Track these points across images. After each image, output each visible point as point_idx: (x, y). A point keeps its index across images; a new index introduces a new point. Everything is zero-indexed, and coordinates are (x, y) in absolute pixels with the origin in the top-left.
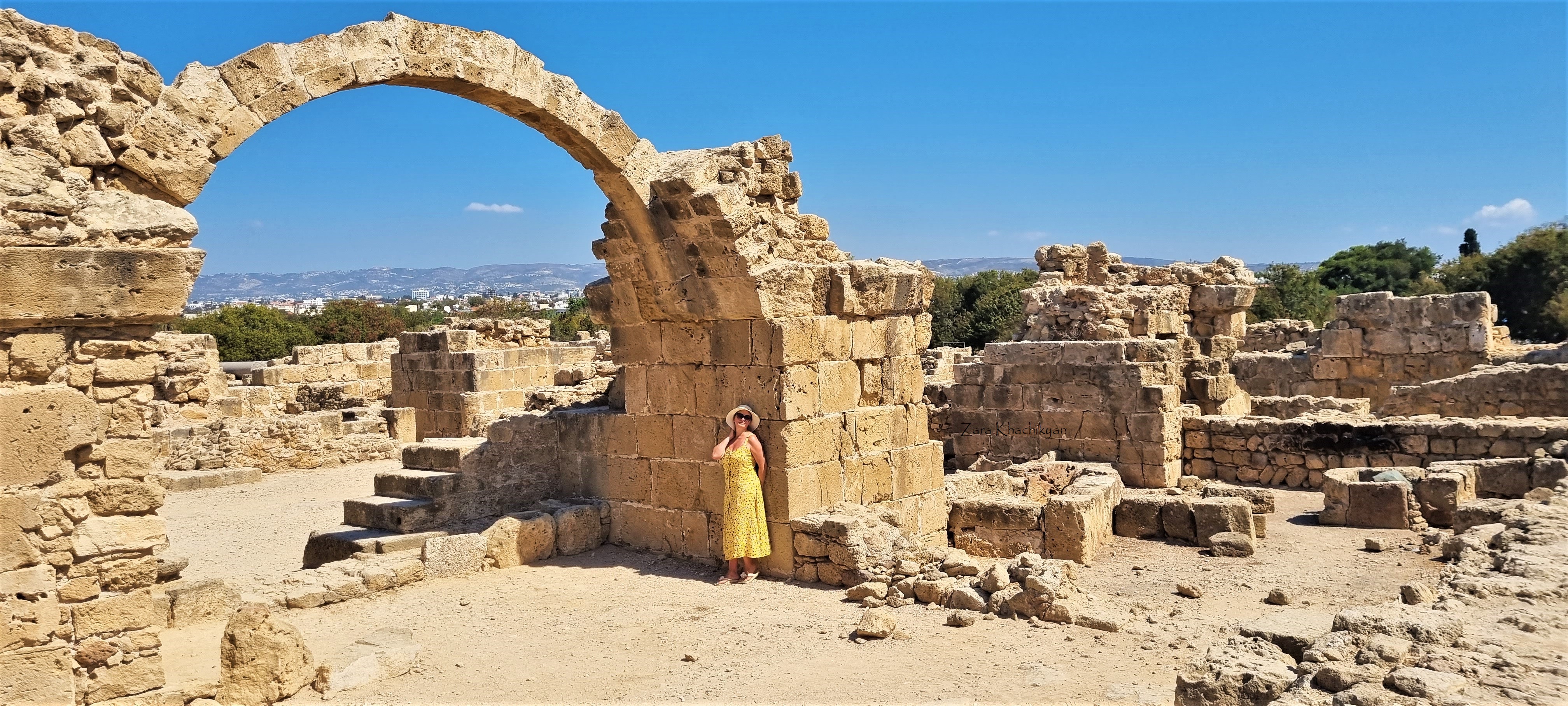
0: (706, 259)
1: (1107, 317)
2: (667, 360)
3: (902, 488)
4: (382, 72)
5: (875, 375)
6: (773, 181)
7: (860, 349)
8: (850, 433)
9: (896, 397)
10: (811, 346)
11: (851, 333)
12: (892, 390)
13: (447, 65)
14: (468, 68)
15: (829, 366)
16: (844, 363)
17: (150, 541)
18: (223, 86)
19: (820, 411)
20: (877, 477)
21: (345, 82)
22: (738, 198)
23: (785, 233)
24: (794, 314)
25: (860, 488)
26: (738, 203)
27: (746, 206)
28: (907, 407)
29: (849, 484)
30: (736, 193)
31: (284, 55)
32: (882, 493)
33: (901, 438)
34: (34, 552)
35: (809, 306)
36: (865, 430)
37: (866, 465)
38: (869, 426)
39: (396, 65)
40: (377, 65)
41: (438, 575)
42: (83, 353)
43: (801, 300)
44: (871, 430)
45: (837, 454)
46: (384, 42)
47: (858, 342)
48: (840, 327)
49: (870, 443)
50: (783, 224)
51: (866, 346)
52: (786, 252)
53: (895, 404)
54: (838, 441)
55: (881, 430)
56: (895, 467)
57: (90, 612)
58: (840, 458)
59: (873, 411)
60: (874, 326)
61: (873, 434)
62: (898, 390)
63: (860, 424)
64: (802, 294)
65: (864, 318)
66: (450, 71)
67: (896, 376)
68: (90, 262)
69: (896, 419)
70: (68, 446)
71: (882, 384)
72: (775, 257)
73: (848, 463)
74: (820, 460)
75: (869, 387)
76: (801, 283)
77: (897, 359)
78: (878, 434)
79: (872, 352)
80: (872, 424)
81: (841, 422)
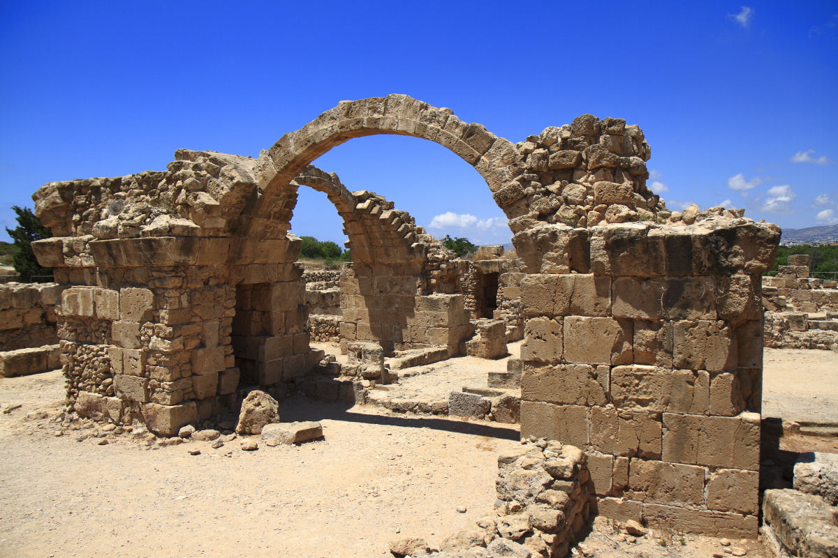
4: (326, 135)
5: (647, 335)
6: (564, 156)
7: (623, 308)
8: (601, 385)
9: (676, 361)
10: (553, 300)
11: (610, 292)
12: (670, 353)
13: (358, 122)
14: (371, 121)
15: (578, 320)
16: (598, 320)
17: (165, 348)
18: (270, 158)
19: (562, 359)
20: (638, 433)
21: (309, 144)
22: (507, 177)
23: (571, 200)
24: (550, 272)
25: (612, 437)
26: (507, 180)
27: (515, 182)
28: (695, 373)
29: (597, 430)
30: (505, 173)
31: (292, 138)
32: (646, 450)
33: (681, 402)
34: (138, 344)
35: (564, 264)
36: (624, 386)
37: (622, 418)
38: (631, 383)
39: (333, 129)
40: (325, 131)
41: (455, 413)
42: (152, 276)
43: (554, 259)
44: (634, 387)
45: (583, 400)
46: (333, 118)
47: (619, 301)
48: (593, 286)
49: (632, 399)
50: (569, 193)
51: (633, 306)
52: (564, 218)
53: (674, 367)
54: (584, 388)
55: (649, 390)
56: (668, 430)
57: (153, 370)
58: (587, 405)
59: (639, 370)
60: (645, 286)
61: (637, 391)
62: (681, 353)
63: (616, 379)
64: (556, 255)
65: (629, 278)
66: (360, 125)
67: (678, 340)
68: (141, 243)
69: (674, 383)
70: (145, 309)
71: (655, 344)
72: (549, 223)
73: (596, 412)
74: (560, 401)
75: (640, 345)
76: (555, 244)
77: (681, 321)
78: (645, 393)
79: (641, 311)
80: (637, 381)
81: (591, 373)
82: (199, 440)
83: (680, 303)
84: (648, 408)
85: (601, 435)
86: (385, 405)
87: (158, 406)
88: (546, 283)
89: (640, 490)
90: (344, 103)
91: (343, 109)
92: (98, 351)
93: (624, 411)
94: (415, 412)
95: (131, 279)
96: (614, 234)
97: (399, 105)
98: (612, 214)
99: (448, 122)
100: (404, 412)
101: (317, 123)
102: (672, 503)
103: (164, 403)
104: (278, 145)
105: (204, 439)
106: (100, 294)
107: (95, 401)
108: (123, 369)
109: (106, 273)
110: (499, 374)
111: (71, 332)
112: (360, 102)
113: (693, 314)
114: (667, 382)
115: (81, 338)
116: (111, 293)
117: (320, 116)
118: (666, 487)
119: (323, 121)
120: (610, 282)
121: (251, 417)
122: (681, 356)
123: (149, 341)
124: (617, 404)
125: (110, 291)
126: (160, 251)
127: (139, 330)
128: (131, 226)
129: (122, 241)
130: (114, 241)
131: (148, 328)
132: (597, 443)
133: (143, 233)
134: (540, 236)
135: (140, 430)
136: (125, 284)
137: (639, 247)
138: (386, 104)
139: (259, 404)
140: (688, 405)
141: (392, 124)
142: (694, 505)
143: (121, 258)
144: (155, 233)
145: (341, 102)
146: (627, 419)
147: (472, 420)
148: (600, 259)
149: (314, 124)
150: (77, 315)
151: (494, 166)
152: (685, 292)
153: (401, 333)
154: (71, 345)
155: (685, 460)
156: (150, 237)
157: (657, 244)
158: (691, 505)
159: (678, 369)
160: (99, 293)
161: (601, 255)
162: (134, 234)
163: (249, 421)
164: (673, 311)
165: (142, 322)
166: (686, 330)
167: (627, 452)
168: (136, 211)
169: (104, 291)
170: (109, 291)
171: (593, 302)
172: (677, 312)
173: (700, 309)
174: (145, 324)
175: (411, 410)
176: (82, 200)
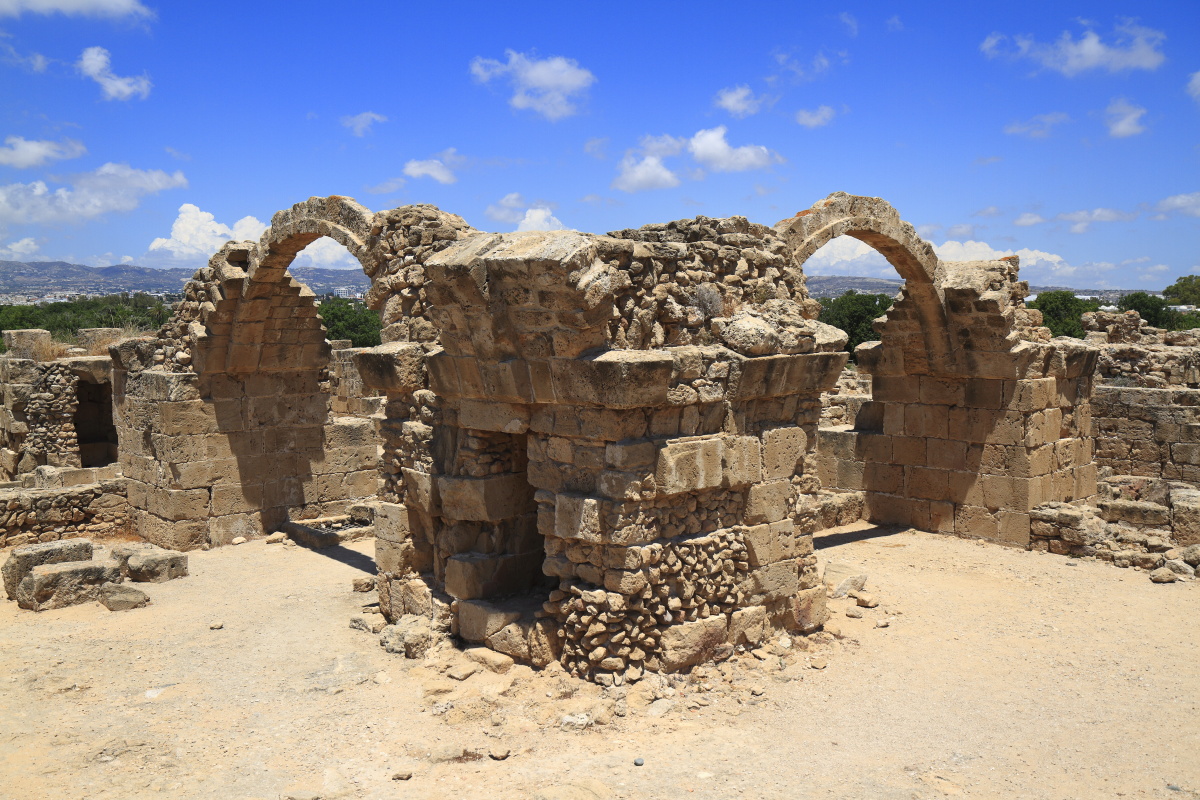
0: (974, 339)
1: (1151, 370)
2: (923, 401)
3: (1078, 494)
42: (801, 408)
57: (798, 544)
70: (798, 457)
106: (733, 446)
107: (717, 628)
108: (770, 556)
109: (742, 411)
116: (749, 442)
123: (796, 503)
125: (748, 438)
127: (789, 489)
129: (793, 358)
130: (781, 358)
131: (795, 484)
135: (786, 640)
136: (770, 425)
138: (878, 207)
143: (780, 383)
150: (694, 490)
153: (302, 488)
162: (808, 348)
165: (791, 478)
169: (739, 439)
174: (794, 480)
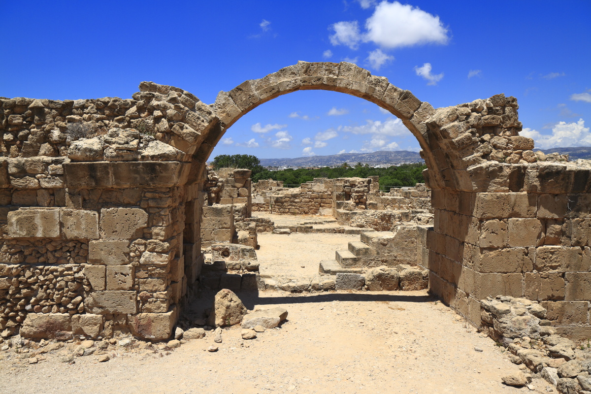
2: (446, 208)
4: (290, 86)
5: (556, 227)
6: (493, 119)
7: (544, 213)
8: (531, 259)
9: (573, 242)
10: (503, 209)
11: (537, 203)
12: (569, 237)
13: (319, 79)
14: (329, 79)
15: (517, 221)
16: (529, 220)
17: (162, 262)
18: (230, 98)
19: (507, 245)
20: (552, 286)
21: (274, 91)
22: (462, 129)
23: (499, 147)
24: (495, 191)
25: (537, 290)
26: (462, 132)
27: (467, 134)
28: (583, 248)
29: (528, 287)
30: (461, 127)
31: (253, 84)
32: (556, 295)
33: (575, 265)
34: (127, 260)
35: (506, 186)
36: (544, 258)
37: (543, 278)
38: (548, 256)
39: (296, 82)
40: (288, 83)
41: (341, 288)
42: (145, 197)
43: (500, 184)
44: (549, 259)
45: (520, 269)
46: (293, 73)
47: (542, 208)
48: (527, 199)
49: (548, 266)
50: (498, 142)
51: (549, 211)
52: (497, 157)
53: (572, 246)
54: (521, 262)
55: (558, 260)
56: (569, 282)
57: (144, 283)
58: (522, 272)
59: (552, 248)
60: (556, 199)
61: (551, 261)
62: (575, 237)
63: (540, 255)
64: (501, 180)
65: (548, 195)
66: (320, 82)
67: (574, 230)
68: (141, 166)
69: (572, 254)
70: (138, 227)
71: (562, 233)
72: (488, 160)
73: (528, 275)
74: (506, 271)
75: (551, 234)
76: (501, 174)
77: (576, 219)
78: (555, 262)
79: (554, 214)
80: (551, 255)
81: (524, 252)
82: (192, 338)
83: (575, 209)
84: (557, 270)
85: (530, 290)
86: (283, 289)
87: (151, 315)
88: (498, 198)
89: (553, 319)
90: (304, 63)
91: (303, 67)
92: (63, 271)
93: (543, 273)
94: (309, 291)
95: (114, 200)
96: (547, 169)
97: (349, 71)
98: (530, 156)
99: (389, 87)
100: (301, 292)
101: (278, 76)
102: (571, 324)
103: (159, 311)
104: (239, 89)
105: (198, 337)
106: (71, 215)
107: (61, 321)
108: (106, 285)
109: (79, 194)
110: (351, 259)
111: (12, 254)
112: (317, 64)
113: (583, 214)
114: (568, 254)
115: (30, 260)
116: (87, 213)
117: (281, 70)
118: (567, 316)
119: (284, 75)
120: (537, 197)
121: (230, 311)
122: (575, 239)
123: (139, 257)
124: (539, 270)
125: (86, 212)
126: (164, 174)
127: (128, 247)
128: (129, 150)
129: (114, 164)
130: (100, 164)
131: (138, 244)
132: (528, 294)
133: (143, 157)
134: (491, 169)
135: (127, 341)
136: (107, 205)
137: (561, 176)
138: (339, 68)
139: (231, 301)
140: (578, 267)
141: (348, 84)
142: (583, 324)
143: (108, 179)
144: (161, 157)
145: (301, 62)
146: (545, 278)
147: (355, 292)
148: (535, 183)
149: (276, 76)
150: (34, 238)
151: (443, 121)
152: (578, 202)
154: (17, 268)
155: (577, 298)
156: (152, 161)
157: (570, 175)
158: (581, 324)
159: (573, 246)
160: (69, 214)
161: (535, 181)
162: (131, 158)
163: (228, 315)
164: (571, 213)
165: (131, 240)
166: (578, 224)
167: (546, 298)
168: (128, 136)
169: (76, 211)
170: (83, 212)
171: (527, 209)
172: (574, 214)
173: (586, 212)
174: (136, 241)
175: (307, 290)
176: (18, 120)
